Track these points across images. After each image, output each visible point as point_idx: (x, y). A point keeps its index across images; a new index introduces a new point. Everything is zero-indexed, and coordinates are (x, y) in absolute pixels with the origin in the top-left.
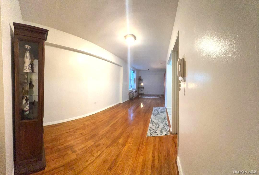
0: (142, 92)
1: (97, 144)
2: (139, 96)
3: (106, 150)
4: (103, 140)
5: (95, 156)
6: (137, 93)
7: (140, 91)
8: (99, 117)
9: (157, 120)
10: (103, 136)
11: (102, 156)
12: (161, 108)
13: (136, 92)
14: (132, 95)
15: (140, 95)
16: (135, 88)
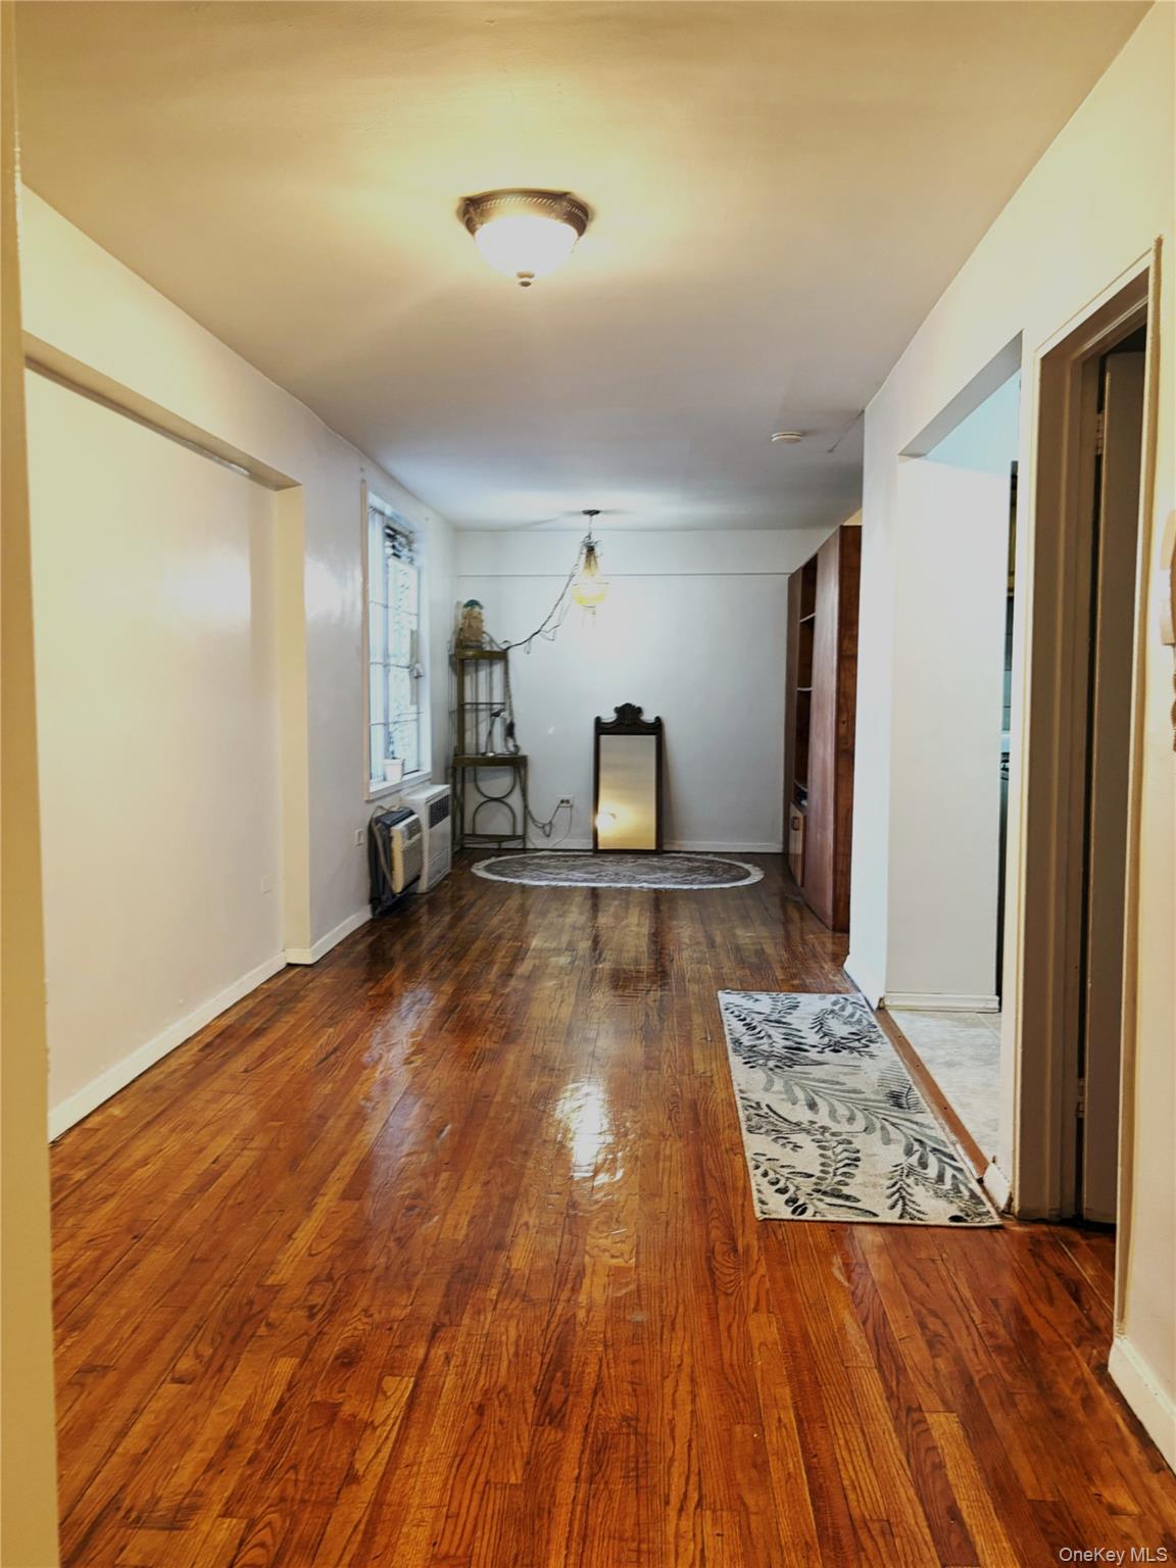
0: (497, 823)
1: (330, 1350)
2: (479, 870)
3: (439, 1352)
4: (364, 1303)
5: (384, 1423)
6: (445, 824)
7: (472, 800)
8: (144, 1162)
9: (812, 1106)
10: (330, 1278)
11: (436, 1392)
12: (811, 1004)
13: (438, 811)
14: (406, 853)
15: (487, 853)
16: (427, 768)
